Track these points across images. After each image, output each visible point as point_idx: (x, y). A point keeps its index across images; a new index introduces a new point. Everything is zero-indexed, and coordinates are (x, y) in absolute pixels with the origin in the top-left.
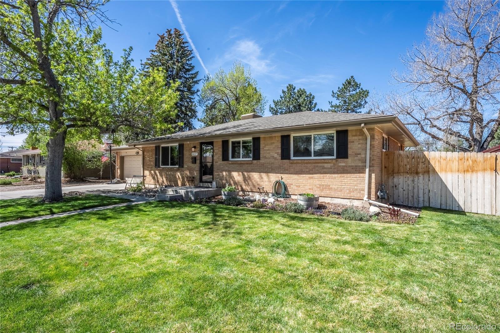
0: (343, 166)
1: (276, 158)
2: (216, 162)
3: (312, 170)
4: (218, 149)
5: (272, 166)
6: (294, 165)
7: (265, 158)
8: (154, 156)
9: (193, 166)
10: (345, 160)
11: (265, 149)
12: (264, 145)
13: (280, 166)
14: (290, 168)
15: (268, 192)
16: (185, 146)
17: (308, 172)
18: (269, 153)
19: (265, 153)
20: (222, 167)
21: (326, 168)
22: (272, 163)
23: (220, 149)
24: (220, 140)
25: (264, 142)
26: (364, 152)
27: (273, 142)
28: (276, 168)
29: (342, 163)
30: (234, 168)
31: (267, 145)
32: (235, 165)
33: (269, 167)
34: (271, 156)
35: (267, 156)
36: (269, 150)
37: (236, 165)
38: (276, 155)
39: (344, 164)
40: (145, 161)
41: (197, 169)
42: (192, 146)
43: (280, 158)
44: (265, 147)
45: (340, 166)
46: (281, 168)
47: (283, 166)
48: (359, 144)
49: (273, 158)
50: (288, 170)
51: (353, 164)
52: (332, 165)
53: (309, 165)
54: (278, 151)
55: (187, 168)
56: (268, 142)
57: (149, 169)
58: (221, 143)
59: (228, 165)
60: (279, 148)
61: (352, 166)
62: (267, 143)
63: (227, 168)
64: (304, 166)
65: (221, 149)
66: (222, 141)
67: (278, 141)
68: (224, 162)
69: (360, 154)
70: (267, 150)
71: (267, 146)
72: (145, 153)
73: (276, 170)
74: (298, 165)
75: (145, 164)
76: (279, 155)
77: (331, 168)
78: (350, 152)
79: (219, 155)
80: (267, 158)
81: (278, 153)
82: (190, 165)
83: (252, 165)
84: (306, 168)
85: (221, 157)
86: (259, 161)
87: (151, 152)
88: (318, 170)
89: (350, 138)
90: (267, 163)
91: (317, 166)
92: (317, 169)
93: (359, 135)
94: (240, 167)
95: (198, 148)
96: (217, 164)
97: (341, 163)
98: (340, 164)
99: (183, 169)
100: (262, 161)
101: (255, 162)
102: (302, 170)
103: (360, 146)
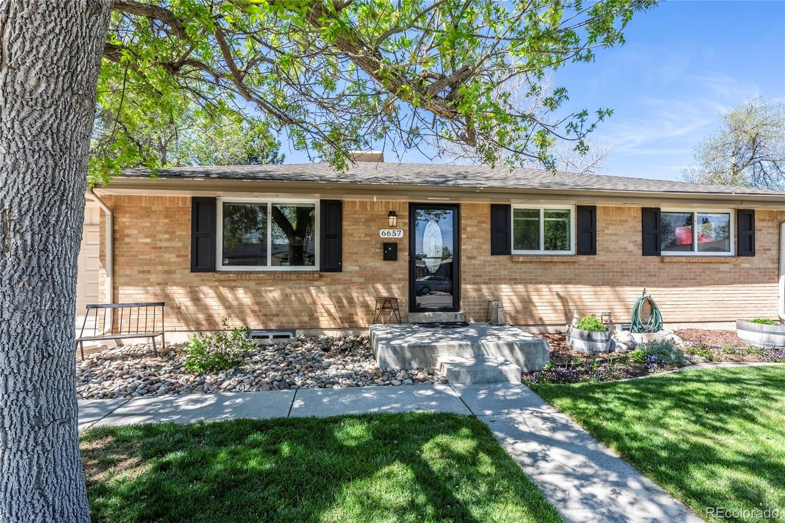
0: (747, 268)
1: (631, 252)
2: (468, 258)
3: (700, 276)
4: (476, 226)
5: (622, 269)
6: (668, 267)
7: (608, 250)
8: (185, 232)
9: (387, 267)
10: (751, 258)
11: (606, 231)
12: (604, 224)
13: (640, 268)
14: (660, 272)
15: (614, 321)
16: (346, 210)
17: (693, 279)
18: (617, 241)
19: (607, 241)
20: (488, 269)
21: (723, 272)
22: (622, 262)
23: (484, 225)
24: (485, 203)
25: (604, 217)
26: (775, 247)
27: (624, 218)
28: (632, 272)
29: (746, 263)
30: (525, 272)
31: (612, 224)
32: (528, 265)
33: (616, 269)
34: (620, 248)
35: (611, 248)
36: (616, 235)
37: (532, 266)
38: (631, 247)
39: (748, 266)
40: (121, 248)
41: (401, 276)
42: (381, 210)
43: (640, 252)
44: (606, 228)
45: (743, 269)
46: (641, 272)
47: (646, 269)
48: (768, 234)
49: (626, 252)
50: (655, 276)
51: (761, 266)
52: (732, 266)
53: (695, 266)
54: (635, 238)
55: (356, 272)
56: (613, 218)
57: (153, 278)
58: (487, 211)
59: (509, 265)
60: (637, 231)
61: (760, 269)
62: (611, 221)
63: (506, 272)
64: (686, 269)
65: (487, 226)
66: (493, 206)
67: (635, 218)
68: (495, 258)
69: (769, 250)
70: (611, 234)
71: (611, 227)
72: (124, 220)
73: (632, 276)
74: (675, 265)
75: (120, 260)
76: (637, 245)
77: (730, 272)
78: (757, 246)
79: (481, 240)
80: (611, 252)
81: (636, 242)
82: (372, 264)
83: (576, 266)
84: (690, 272)
85: (488, 246)
86: (592, 256)
87: (166, 217)
88: (709, 275)
89: (758, 224)
90: (613, 262)
91: (709, 269)
92: (708, 273)
93: (768, 221)
94: (545, 269)
95: (403, 217)
96: (473, 261)
97: (744, 263)
98: (743, 265)
99: (337, 275)
100: (600, 257)
101: (583, 258)
102: (683, 276)
103: (769, 237)
